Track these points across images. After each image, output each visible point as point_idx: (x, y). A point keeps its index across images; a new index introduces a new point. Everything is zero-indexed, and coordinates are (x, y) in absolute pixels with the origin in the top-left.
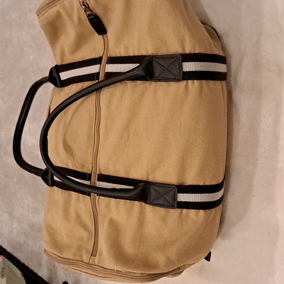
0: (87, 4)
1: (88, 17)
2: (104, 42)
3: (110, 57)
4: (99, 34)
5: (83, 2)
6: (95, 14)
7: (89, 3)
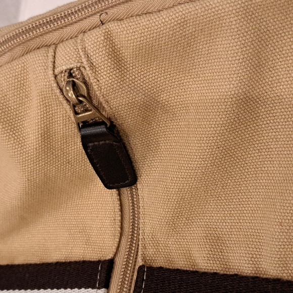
0: (85, 83)
1: (80, 129)
2: (121, 210)
3: (151, 269)
4: (108, 186)
5: (70, 75)
6: (109, 119)
7: (92, 81)
